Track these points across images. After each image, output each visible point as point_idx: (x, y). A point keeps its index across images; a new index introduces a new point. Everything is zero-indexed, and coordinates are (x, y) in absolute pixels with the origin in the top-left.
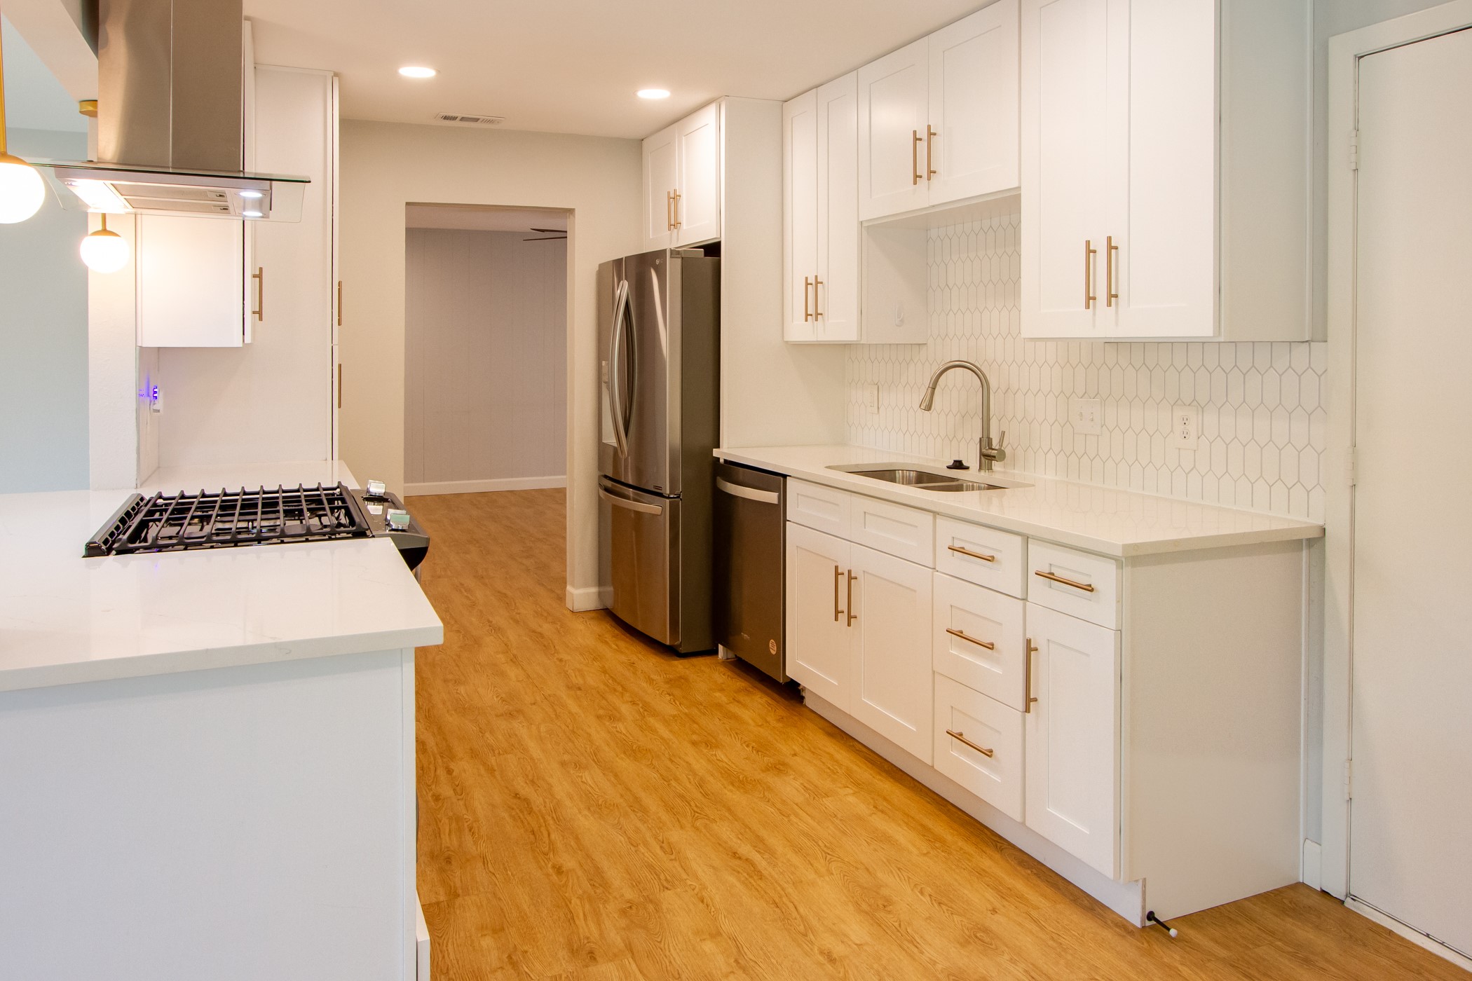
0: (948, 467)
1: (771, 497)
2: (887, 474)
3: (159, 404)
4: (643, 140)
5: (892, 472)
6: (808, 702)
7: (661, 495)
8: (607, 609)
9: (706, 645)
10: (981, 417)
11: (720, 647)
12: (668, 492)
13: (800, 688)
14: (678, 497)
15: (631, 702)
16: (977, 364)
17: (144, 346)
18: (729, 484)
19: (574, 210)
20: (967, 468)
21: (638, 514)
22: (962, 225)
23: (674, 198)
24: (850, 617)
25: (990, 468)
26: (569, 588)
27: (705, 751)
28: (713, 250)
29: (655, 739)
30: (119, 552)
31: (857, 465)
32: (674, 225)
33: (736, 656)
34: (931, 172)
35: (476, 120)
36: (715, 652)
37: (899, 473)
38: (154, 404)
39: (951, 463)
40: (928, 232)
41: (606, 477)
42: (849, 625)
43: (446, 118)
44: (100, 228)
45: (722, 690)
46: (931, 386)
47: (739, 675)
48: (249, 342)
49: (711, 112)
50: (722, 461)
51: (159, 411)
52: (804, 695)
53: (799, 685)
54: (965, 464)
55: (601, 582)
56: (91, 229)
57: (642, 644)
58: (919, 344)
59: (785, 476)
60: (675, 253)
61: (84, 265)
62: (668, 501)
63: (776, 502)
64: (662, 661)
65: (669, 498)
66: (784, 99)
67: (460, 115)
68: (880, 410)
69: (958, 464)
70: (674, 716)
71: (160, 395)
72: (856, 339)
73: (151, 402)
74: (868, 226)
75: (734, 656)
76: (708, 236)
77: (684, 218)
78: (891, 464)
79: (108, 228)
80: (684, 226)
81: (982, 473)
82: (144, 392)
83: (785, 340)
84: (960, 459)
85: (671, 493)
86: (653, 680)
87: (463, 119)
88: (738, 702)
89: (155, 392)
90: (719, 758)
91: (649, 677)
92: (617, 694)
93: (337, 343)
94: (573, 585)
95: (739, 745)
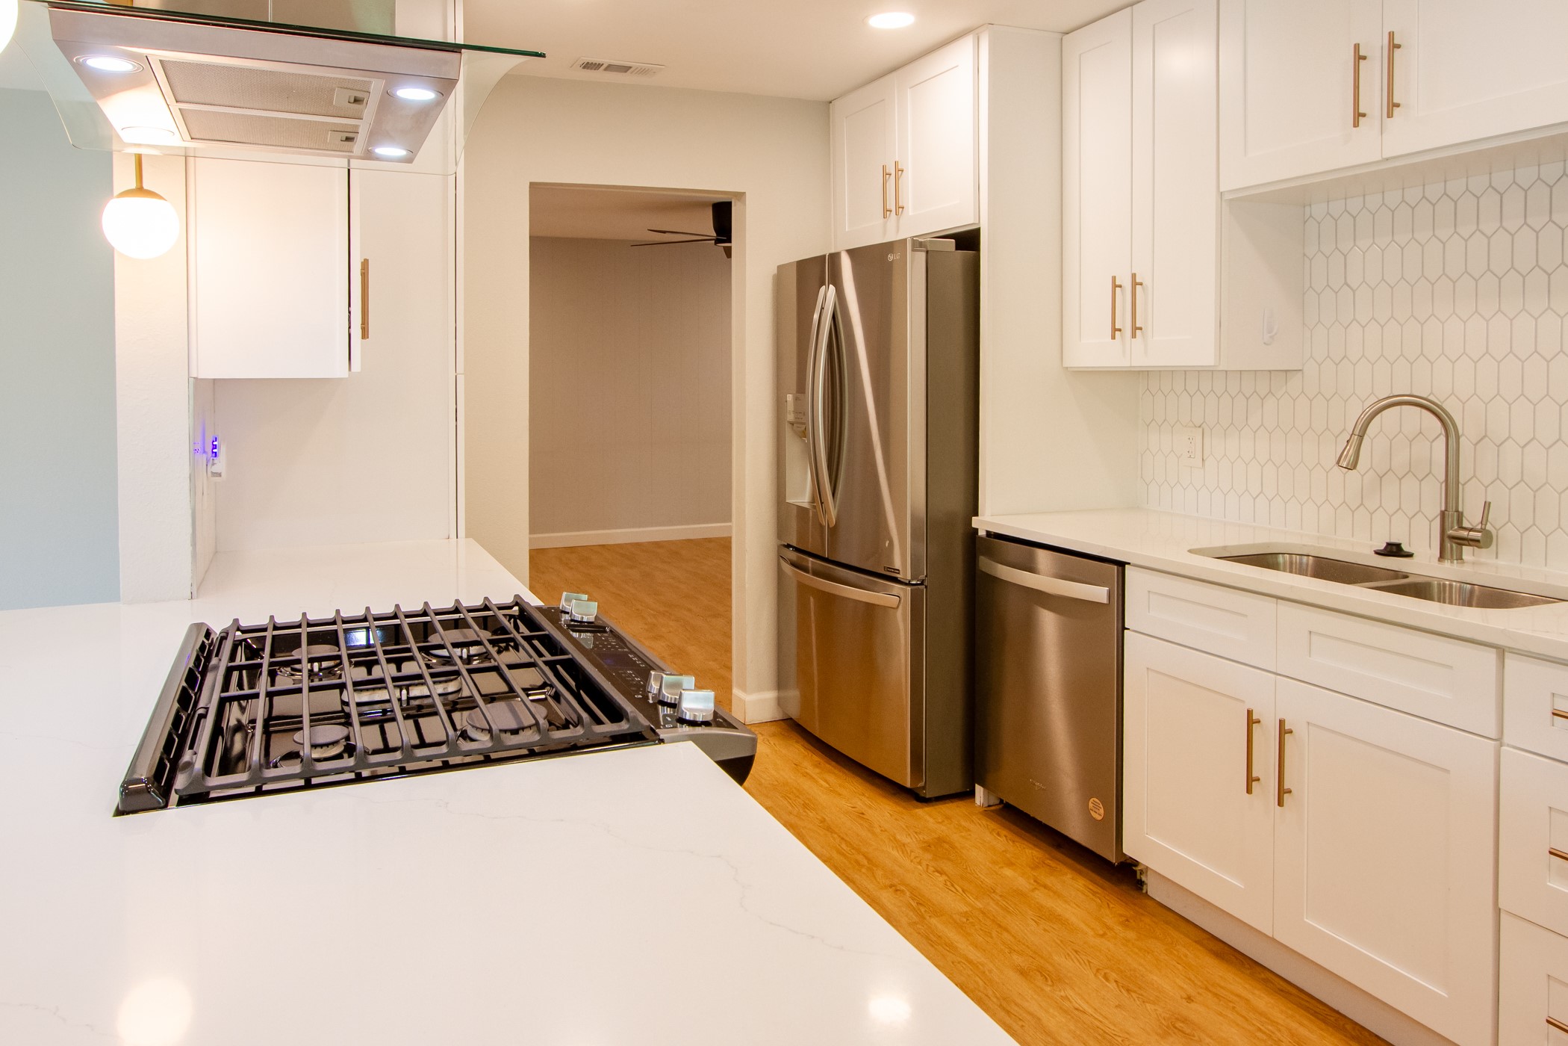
0: (1377, 553)
1: (1099, 593)
2: (1264, 560)
3: (221, 465)
4: (831, 102)
5: (1274, 556)
6: (1153, 888)
7: (896, 580)
8: (791, 719)
9: (957, 786)
10: (1443, 478)
11: (979, 790)
12: (909, 577)
13: (1138, 869)
14: (922, 584)
15: (891, 886)
16: (1431, 398)
17: (200, 377)
18: (1000, 566)
19: (745, 193)
20: (1410, 555)
21: (870, 608)
22: (1362, 199)
23: (892, 175)
24: (1282, 792)
25: (1460, 558)
26: (736, 691)
27: (1048, 989)
28: (968, 241)
29: (959, 963)
30: (183, 801)
31: (1225, 548)
32: (892, 209)
33: (1001, 801)
34: (1392, 106)
35: (625, 69)
36: (971, 794)
37: (1284, 558)
38: (213, 464)
39: (1382, 546)
40: (1307, 209)
41: (788, 546)
42: (1280, 803)
43: (588, 66)
44: (133, 185)
45: (1010, 864)
46: (1357, 432)
47: (1021, 836)
48: (359, 370)
49: (964, 51)
50: (982, 533)
51: (220, 475)
52: (1144, 879)
53: (1136, 863)
54: (1406, 548)
55: (780, 684)
56: (120, 185)
57: (857, 778)
58: (1286, 371)
59: (1121, 565)
60: (918, 244)
61: (108, 244)
62: (909, 589)
63: (1105, 600)
64: (900, 809)
65: (909, 584)
66: (1065, 29)
67: (607, 61)
68: (1206, 463)
69: (1394, 549)
70: (966, 915)
71: (222, 451)
72: (1212, 364)
73: (208, 461)
74: (1231, 200)
75: (998, 802)
76: (961, 222)
77: (908, 199)
78: (1268, 545)
79: (146, 186)
80: (910, 211)
81: (1447, 564)
82: (199, 447)
83: (1065, 365)
84: (1400, 542)
85: (912, 579)
86: (904, 845)
87: (610, 68)
88: (1045, 887)
89: (215, 447)
90: (1077, 1006)
91: (895, 838)
92: (864, 870)
93: (462, 372)
94: (744, 688)
95: (1092, 976)
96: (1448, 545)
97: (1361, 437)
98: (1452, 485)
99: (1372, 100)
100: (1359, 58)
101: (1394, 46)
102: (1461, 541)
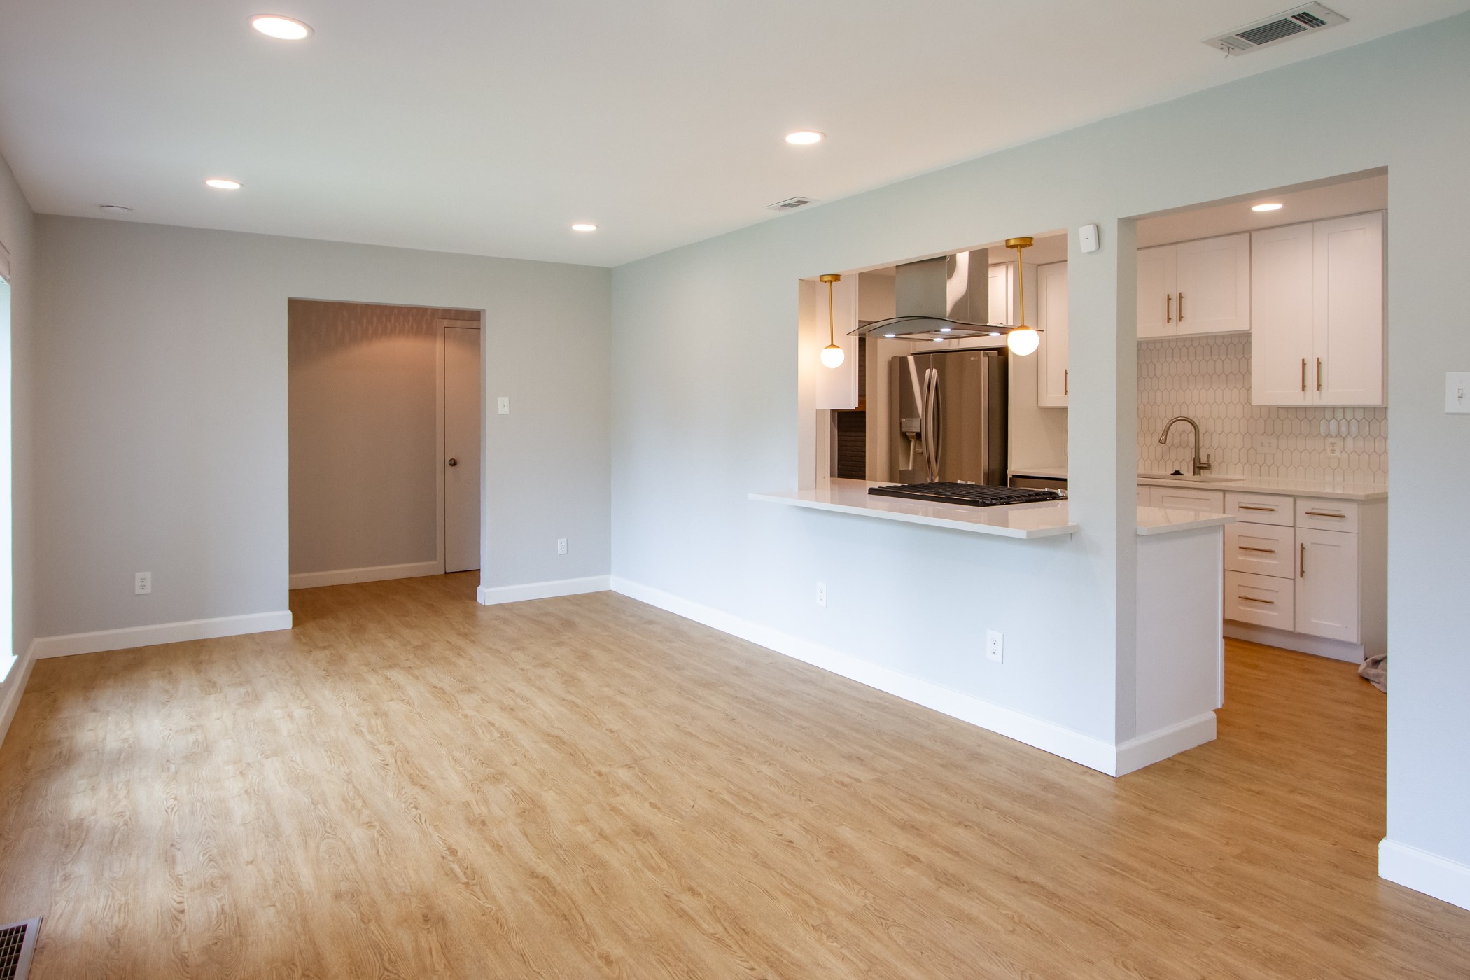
96: (1196, 469)
97: (1167, 432)
98: (1197, 449)
99: (1174, 314)
100: (1169, 299)
101: (1181, 297)
102: (1200, 468)
